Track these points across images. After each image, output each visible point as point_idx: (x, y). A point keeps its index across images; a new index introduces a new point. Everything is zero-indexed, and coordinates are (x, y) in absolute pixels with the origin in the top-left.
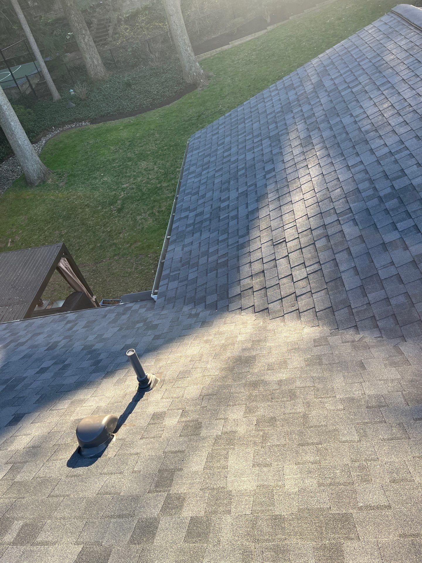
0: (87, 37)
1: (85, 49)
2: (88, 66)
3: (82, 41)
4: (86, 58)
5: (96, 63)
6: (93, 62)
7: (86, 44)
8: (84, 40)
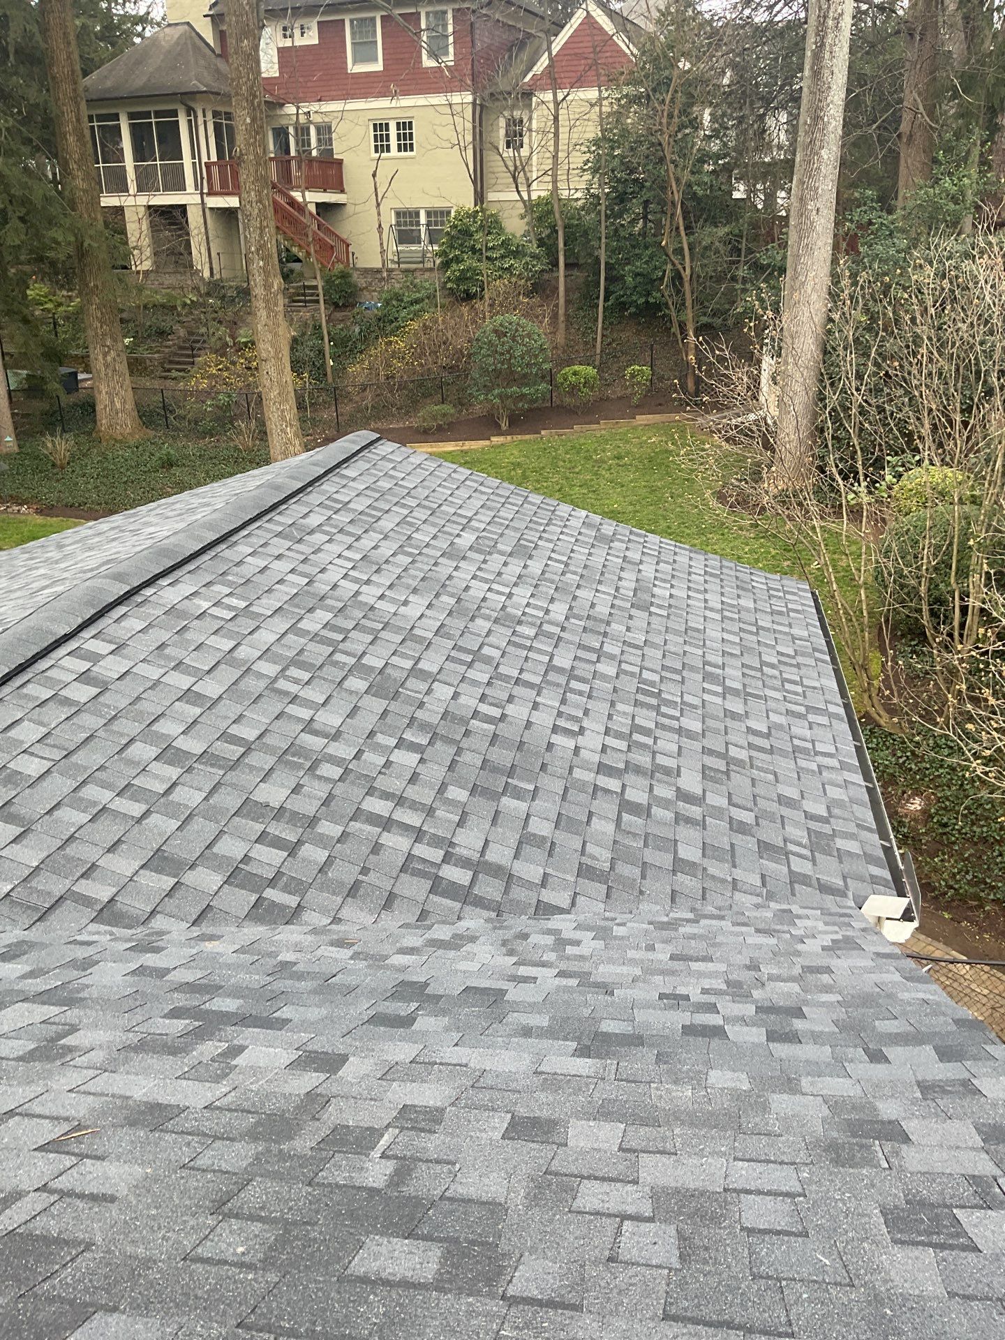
0: (113, 353)
1: (102, 375)
2: (99, 407)
3: (100, 357)
4: (100, 393)
5: (118, 406)
6: (112, 402)
7: (107, 366)
8: (105, 355)
